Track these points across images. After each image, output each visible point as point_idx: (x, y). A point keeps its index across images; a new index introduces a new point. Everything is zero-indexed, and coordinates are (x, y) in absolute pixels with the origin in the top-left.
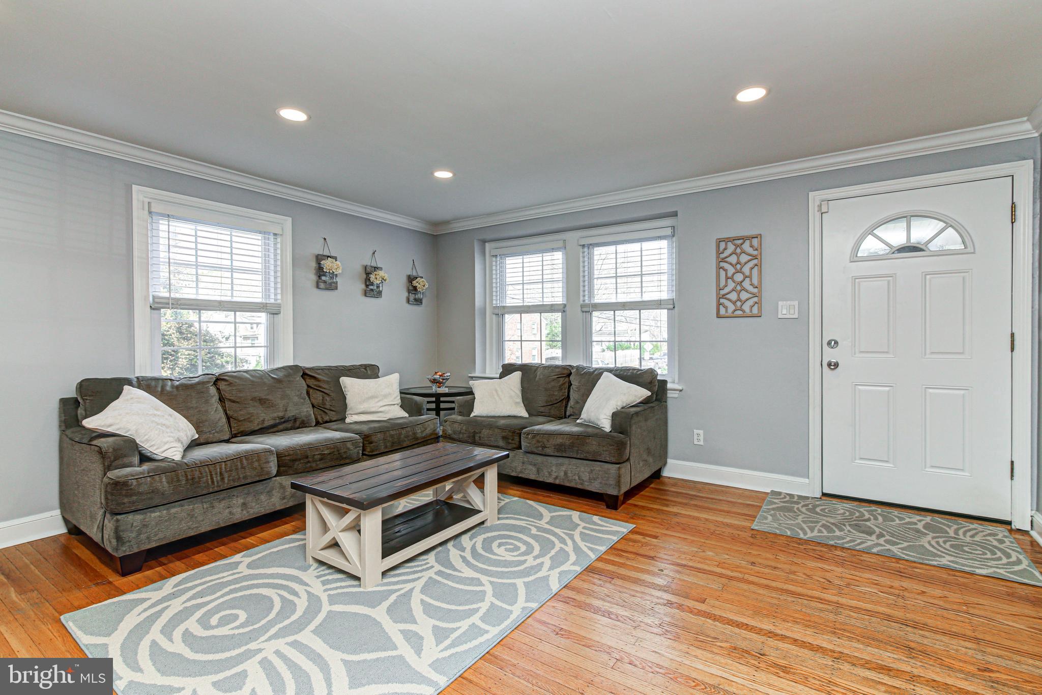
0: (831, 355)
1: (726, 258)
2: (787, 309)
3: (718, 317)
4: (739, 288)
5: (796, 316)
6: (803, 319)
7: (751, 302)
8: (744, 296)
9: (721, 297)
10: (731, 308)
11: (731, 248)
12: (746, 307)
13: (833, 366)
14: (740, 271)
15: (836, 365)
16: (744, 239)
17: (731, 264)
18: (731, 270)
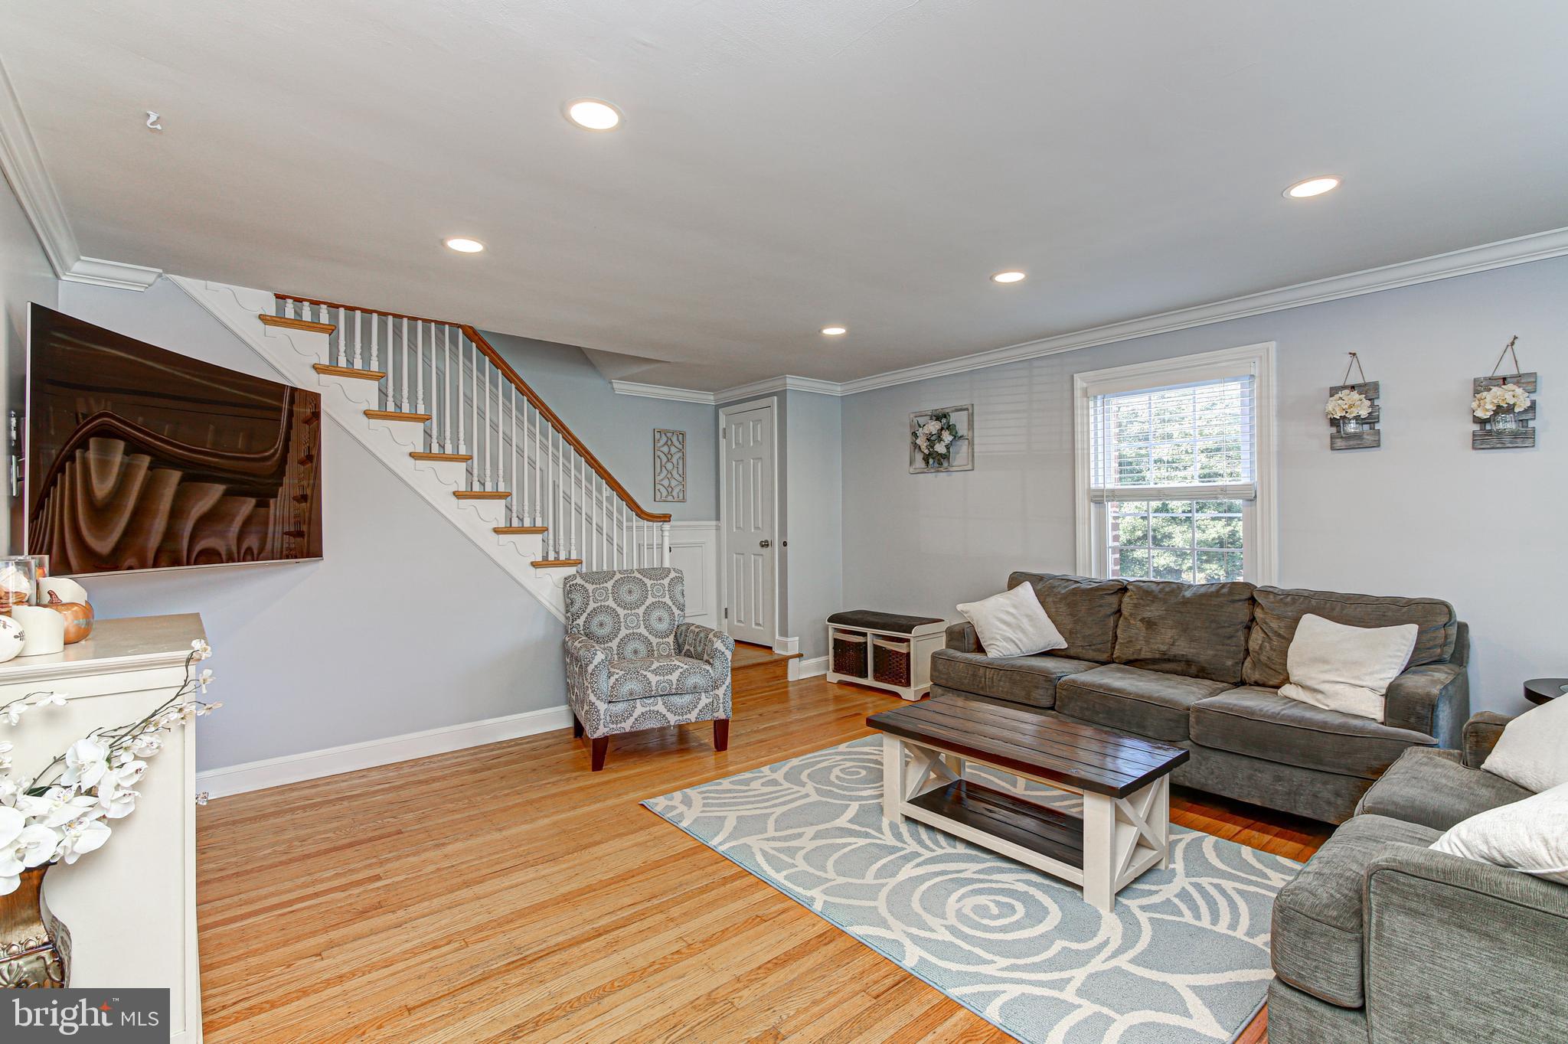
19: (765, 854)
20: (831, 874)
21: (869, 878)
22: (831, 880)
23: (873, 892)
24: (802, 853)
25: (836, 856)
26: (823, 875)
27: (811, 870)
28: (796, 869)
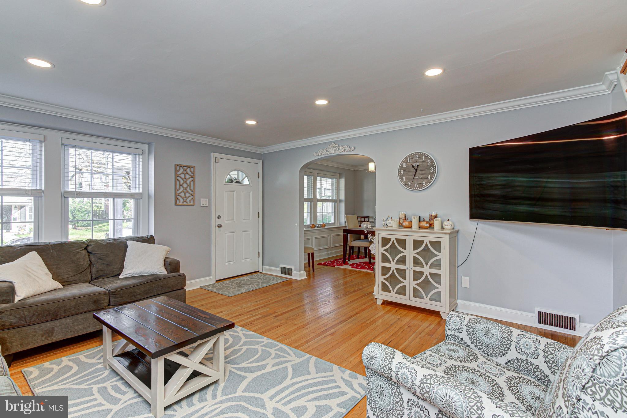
0: (219, 222)
1: (180, 174)
2: (204, 202)
3: (175, 205)
4: (185, 191)
5: (207, 205)
6: (209, 207)
7: (190, 198)
8: (187, 195)
9: (177, 195)
10: (182, 200)
11: (182, 170)
12: (188, 201)
13: (220, 226)
14: (185, 182)
15: (221, 226)
16: (187, 167)
17: (182, 178)
18: (182, 182)
19: (289, 354)
20: (260, 349)
21: (245, 348)
22: (260, 346)
23: (245, 344)
24: (273, 356)
25: (257, 356)
26: (264, 348)
27: (268, 349)
28: (274, 349)
